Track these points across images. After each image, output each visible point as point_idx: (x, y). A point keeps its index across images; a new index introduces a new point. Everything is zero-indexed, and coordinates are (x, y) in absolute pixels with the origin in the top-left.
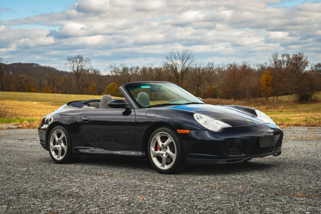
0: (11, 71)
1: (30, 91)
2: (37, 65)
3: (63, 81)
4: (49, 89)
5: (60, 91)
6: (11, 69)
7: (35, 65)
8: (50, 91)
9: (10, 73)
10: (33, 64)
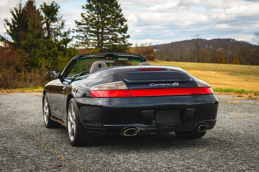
0: (211, 46)
1: (221, 62)
2: (233, 40)
3: (252, 54)
4: (238, 60)
5: (249, 63)
6: (211, 43)
7: (232, 41)
8: (238, 62)
9: (210, 47)
10: (230, 39)
